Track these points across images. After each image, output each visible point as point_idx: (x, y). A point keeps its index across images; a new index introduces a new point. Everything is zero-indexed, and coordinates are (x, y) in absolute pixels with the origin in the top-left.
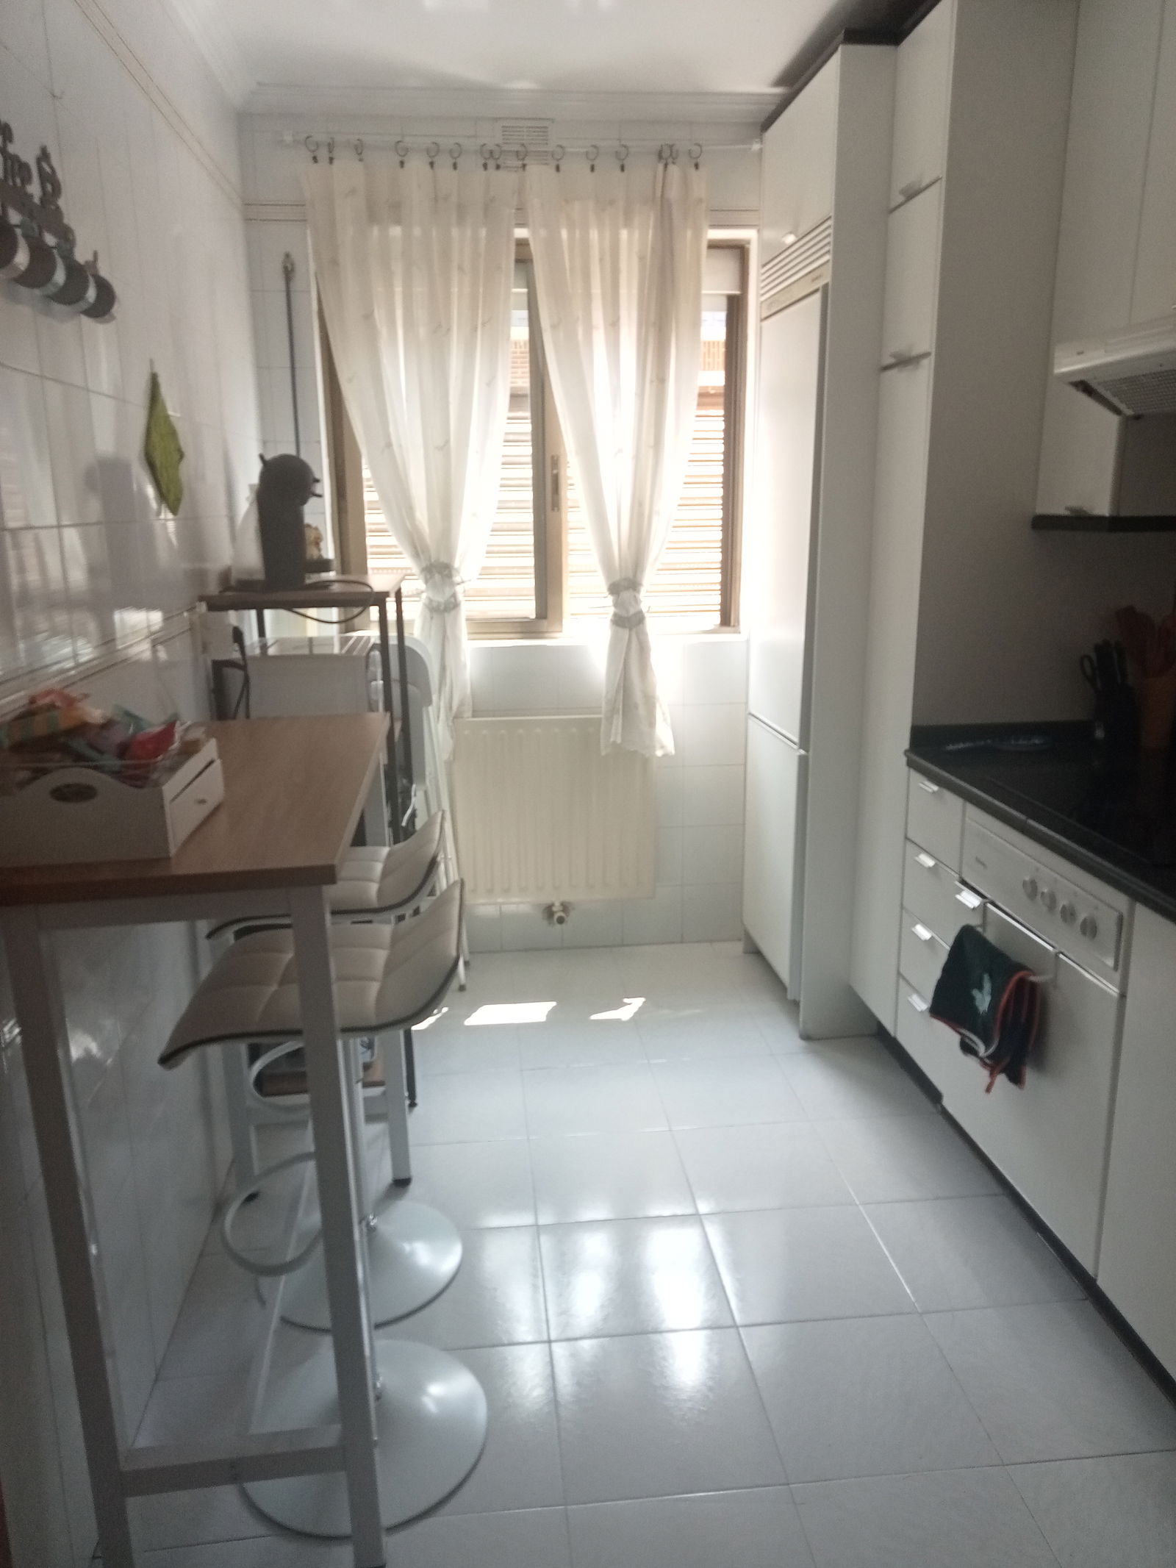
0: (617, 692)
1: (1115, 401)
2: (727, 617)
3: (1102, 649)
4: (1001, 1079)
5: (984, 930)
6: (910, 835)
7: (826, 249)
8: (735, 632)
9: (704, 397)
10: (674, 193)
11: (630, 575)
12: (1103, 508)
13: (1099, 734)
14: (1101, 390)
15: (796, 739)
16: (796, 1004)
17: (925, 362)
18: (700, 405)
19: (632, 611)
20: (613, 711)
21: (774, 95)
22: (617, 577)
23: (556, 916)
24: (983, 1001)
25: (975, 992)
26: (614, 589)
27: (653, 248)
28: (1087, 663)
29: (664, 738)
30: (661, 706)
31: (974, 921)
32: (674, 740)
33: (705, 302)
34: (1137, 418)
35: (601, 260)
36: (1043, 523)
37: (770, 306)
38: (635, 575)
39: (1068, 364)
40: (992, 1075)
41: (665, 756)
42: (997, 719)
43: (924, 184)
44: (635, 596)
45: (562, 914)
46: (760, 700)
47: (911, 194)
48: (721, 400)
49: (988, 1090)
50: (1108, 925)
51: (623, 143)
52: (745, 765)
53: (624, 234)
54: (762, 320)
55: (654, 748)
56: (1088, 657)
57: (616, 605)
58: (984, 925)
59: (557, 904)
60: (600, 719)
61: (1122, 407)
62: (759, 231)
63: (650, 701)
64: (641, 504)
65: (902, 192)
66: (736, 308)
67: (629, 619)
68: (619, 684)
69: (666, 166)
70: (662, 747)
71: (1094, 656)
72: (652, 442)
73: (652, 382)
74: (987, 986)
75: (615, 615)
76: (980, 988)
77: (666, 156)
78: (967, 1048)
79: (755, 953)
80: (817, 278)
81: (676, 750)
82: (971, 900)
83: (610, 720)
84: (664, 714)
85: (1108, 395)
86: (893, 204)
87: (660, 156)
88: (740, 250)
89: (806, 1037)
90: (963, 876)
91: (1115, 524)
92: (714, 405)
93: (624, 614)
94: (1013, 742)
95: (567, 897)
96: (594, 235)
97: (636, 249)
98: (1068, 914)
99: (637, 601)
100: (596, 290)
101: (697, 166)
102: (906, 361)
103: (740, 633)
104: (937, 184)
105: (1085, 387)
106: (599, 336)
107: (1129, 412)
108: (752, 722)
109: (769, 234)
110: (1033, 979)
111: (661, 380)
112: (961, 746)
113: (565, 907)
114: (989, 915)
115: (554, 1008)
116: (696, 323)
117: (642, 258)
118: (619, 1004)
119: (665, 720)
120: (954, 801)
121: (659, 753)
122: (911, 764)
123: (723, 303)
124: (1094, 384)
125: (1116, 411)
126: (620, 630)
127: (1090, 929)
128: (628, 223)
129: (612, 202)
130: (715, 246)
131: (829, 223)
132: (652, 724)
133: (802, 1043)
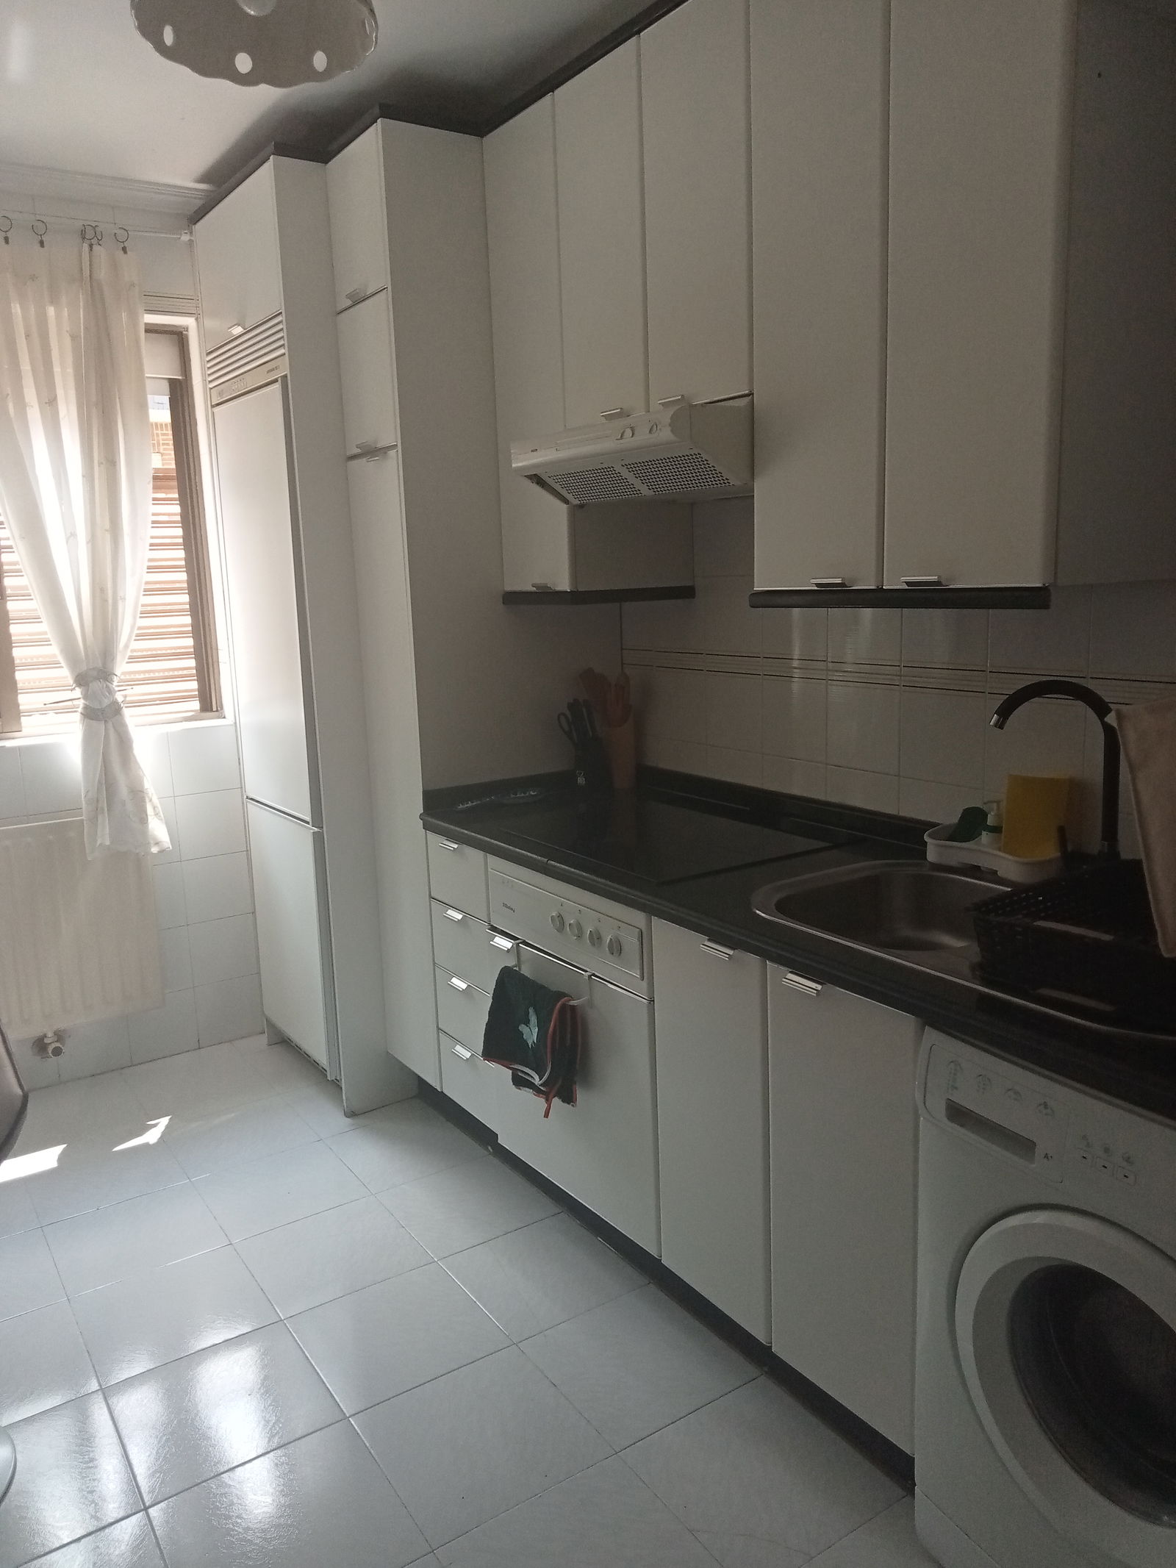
0: (99, 790)
1: (564, 492)
2: (208, 701)
3: (573, 706)
4: (556, 1102)
5: (520, 969)
6: (432, 895)
7: (281, 342)
8: (219, 717)
9: (159, 480)
10: (102, 273)
11: (100, 665)
12: (564, 585)
13: (581, 780)
14: (550, 481)
15: (308, 818)
16: (336, 1084)
17: (392, 453)
18: (156, 488)
19: (106, 702)
20: (96, 812)
21: (202, 190)
22: (84, 668)
23: (50, 1049)
24: (531, 1033)
25: (523, 1028)
26: (81, 680)
27: (86, 328)
28: (563, 719)
29: (158, 830)
30: (151, 800)
31: (511, 962)
32: (169, 834)
33: (149, 385)
34: (581, 506)
35: (27, 336)
36: (512, 598)
37: (220, 394)
38: (104, 664)
39: (523, 460)
40: (548, 1101)
41: (162, 852)
42: (498, 777)
43: (369, 292)
44: (107, 687)
45: (58, 1045)
46: (258, 783)
47: (358, 300)
48: (175, 483)
49: (546, 1115)
50: (631, 942)
51: (38, 218)
52: (248, 851)
53: (51, 311)
54: (213, 406)
55: (147, 845)
56: (564, 714)
57: (85, 697)
58: (519, 965)
59: (50, 1034)
60: (82, 821)
61: (569, 497)
62: (197, 319)
63: (138, 795)
64: (103, 590)
65: (349, 296)
66: (179, 394)
67: (103, 711)
68: (100, 782)
69: (91, 246)
70: (157, 844)
71: (568, 713)
72: (107, 525)
73: (100, 464)
74: (533, 1019)
75: (86, 707)
76: (527, 1022)
77: (90, 236)
78: (519, 1081)
79: (283, 1042)
80: (273, 370)
81: (172, 844)
82: (505, 944)
83: (94, 821)
84: (154, 808)
85: (557, 487)
86: (341, 307)
87: (83, 235)
88: (179, 337)
89: (351, 1114)
90: (492, 923)
91: (575, 597)
92: (168, 488)
93: (97, 706)
94: (512, 796)
95: (61, 1025)
96: (17, 309)
97: (66, 326)
98: (596, 939)
99: (111, 692)
100: (26, 367)
101: (124, 249)
102: (372, 452)
103: (224, 718)
104: (382, 295)
105: (538, 480)
106: (34, 414)
107: (577, 502)
108: (252, 808)
109: (209, 323)
110: (572, 1003)
111: (111, 463)
112: (470, 804)
113: (60, 1036)
114: (522, 953)
115: (64, 1149)
116: (143, 407)
117: (74, 338)
118: (144, 1129)
119: (156, 814)
120: (475, 855)
121: (154, 850)
122: (427, 827)
123: (165, 387)
124: (545, 477)
125: (566, 501)
126: (94, 723)
127: (616, 948)
128: (54, 300)
129: (33, 278)
130: (151, 330)
131: (279, 319)
132: (143, 820)
133: (349, 1120)
